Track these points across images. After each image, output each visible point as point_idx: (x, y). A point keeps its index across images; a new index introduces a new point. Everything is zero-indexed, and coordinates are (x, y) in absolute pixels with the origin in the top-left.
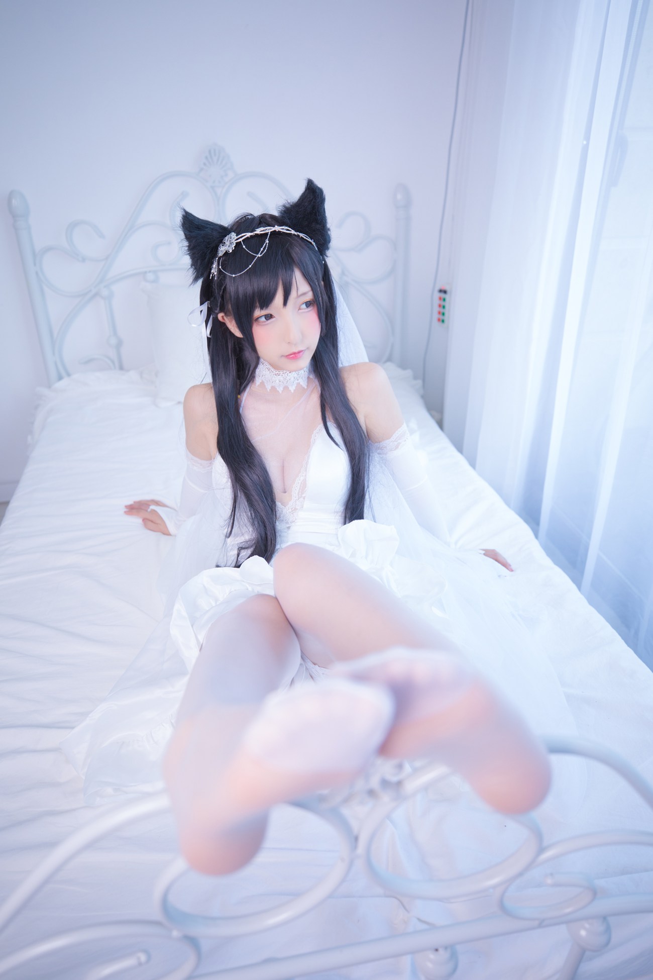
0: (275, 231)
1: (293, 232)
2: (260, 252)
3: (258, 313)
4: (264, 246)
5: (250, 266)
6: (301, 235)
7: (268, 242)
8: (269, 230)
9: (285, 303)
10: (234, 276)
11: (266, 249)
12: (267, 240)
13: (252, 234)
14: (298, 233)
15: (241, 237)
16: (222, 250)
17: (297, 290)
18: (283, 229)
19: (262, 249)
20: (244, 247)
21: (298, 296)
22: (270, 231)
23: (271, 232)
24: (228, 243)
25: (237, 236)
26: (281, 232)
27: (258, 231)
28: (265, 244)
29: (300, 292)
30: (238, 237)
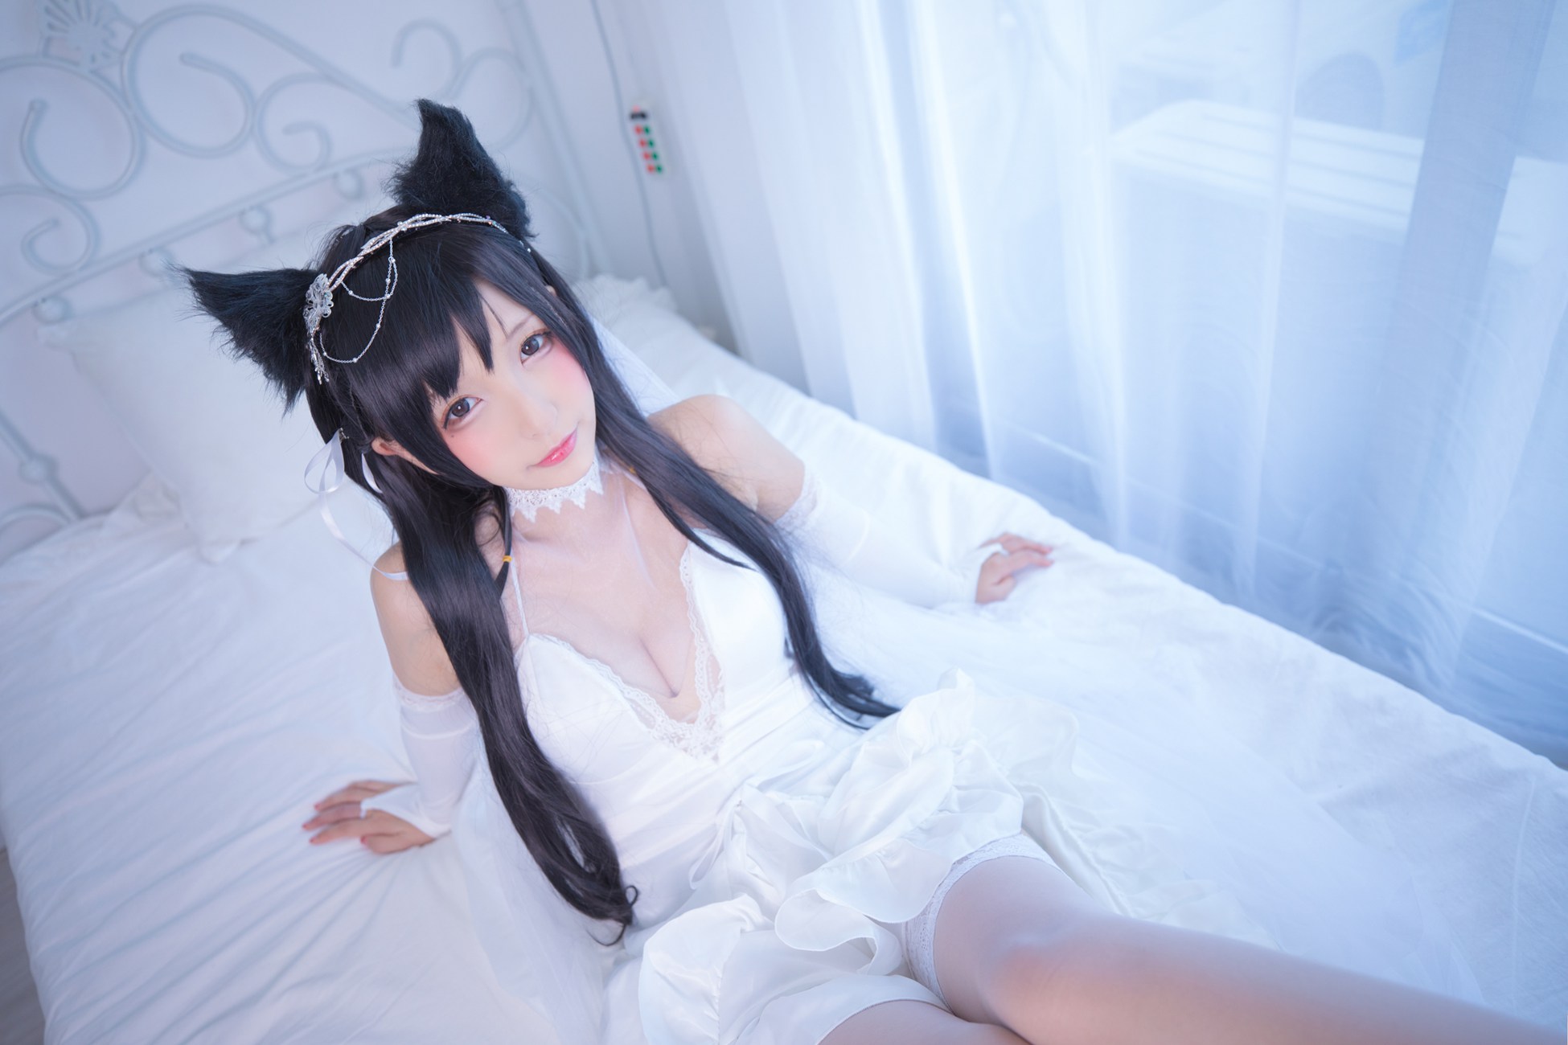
0: (401, 233)
1: (439, 219)
2: (387, 287)
3: (439, 408)
4: (390, 272)
5: (378, 326)
6: (459, 217)
7: (394, 261)
8: (389, 235)
9: (487, 360)
10: (355, 360)
11: (396, 275)
12: (391, 257)
13: (357, 259)
14: (450, 216)
15: (339, 276)
16: (313, 319)
17: (500, 323)
18: (418, 221)
19: (388, 281)
20: (351, 293)
21: (508, 337)
22: (390, 238)
23: (394, 238)
24: (317, 300)
25: (329, 277)
26: (413, 229)
27: (368, 248)
28: (390, 269)
29: (509, 327)
30: (332, 278)
